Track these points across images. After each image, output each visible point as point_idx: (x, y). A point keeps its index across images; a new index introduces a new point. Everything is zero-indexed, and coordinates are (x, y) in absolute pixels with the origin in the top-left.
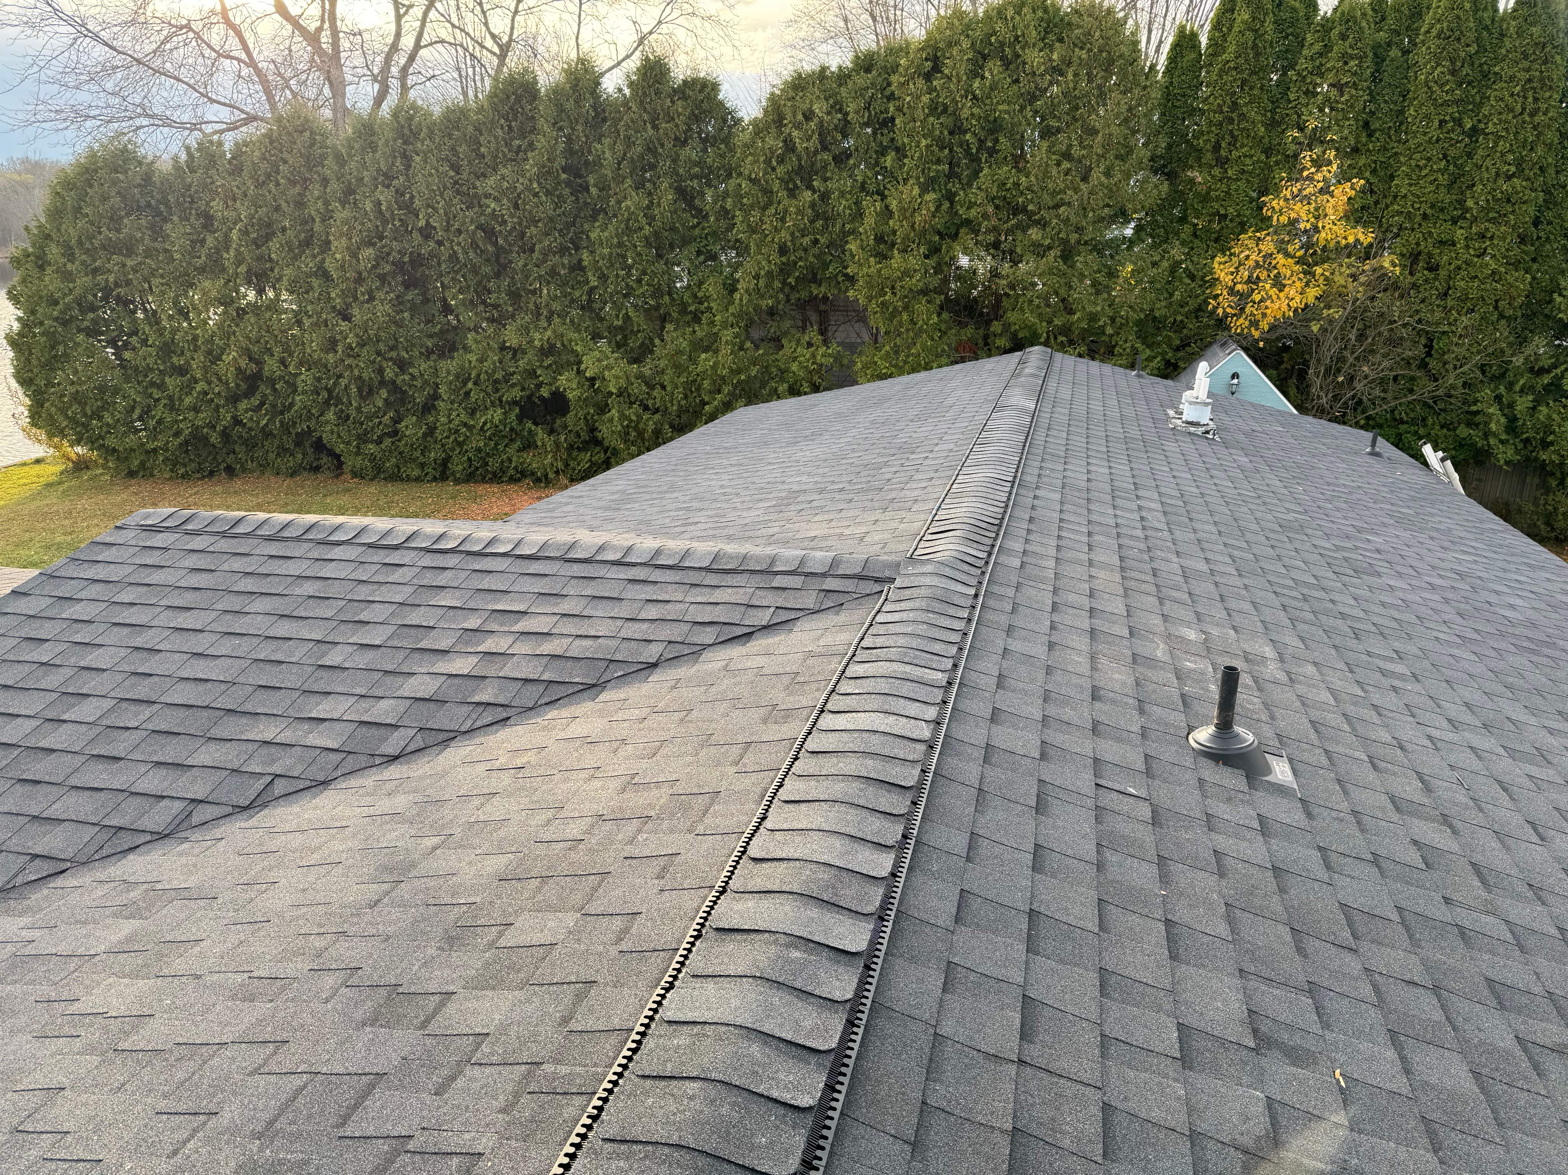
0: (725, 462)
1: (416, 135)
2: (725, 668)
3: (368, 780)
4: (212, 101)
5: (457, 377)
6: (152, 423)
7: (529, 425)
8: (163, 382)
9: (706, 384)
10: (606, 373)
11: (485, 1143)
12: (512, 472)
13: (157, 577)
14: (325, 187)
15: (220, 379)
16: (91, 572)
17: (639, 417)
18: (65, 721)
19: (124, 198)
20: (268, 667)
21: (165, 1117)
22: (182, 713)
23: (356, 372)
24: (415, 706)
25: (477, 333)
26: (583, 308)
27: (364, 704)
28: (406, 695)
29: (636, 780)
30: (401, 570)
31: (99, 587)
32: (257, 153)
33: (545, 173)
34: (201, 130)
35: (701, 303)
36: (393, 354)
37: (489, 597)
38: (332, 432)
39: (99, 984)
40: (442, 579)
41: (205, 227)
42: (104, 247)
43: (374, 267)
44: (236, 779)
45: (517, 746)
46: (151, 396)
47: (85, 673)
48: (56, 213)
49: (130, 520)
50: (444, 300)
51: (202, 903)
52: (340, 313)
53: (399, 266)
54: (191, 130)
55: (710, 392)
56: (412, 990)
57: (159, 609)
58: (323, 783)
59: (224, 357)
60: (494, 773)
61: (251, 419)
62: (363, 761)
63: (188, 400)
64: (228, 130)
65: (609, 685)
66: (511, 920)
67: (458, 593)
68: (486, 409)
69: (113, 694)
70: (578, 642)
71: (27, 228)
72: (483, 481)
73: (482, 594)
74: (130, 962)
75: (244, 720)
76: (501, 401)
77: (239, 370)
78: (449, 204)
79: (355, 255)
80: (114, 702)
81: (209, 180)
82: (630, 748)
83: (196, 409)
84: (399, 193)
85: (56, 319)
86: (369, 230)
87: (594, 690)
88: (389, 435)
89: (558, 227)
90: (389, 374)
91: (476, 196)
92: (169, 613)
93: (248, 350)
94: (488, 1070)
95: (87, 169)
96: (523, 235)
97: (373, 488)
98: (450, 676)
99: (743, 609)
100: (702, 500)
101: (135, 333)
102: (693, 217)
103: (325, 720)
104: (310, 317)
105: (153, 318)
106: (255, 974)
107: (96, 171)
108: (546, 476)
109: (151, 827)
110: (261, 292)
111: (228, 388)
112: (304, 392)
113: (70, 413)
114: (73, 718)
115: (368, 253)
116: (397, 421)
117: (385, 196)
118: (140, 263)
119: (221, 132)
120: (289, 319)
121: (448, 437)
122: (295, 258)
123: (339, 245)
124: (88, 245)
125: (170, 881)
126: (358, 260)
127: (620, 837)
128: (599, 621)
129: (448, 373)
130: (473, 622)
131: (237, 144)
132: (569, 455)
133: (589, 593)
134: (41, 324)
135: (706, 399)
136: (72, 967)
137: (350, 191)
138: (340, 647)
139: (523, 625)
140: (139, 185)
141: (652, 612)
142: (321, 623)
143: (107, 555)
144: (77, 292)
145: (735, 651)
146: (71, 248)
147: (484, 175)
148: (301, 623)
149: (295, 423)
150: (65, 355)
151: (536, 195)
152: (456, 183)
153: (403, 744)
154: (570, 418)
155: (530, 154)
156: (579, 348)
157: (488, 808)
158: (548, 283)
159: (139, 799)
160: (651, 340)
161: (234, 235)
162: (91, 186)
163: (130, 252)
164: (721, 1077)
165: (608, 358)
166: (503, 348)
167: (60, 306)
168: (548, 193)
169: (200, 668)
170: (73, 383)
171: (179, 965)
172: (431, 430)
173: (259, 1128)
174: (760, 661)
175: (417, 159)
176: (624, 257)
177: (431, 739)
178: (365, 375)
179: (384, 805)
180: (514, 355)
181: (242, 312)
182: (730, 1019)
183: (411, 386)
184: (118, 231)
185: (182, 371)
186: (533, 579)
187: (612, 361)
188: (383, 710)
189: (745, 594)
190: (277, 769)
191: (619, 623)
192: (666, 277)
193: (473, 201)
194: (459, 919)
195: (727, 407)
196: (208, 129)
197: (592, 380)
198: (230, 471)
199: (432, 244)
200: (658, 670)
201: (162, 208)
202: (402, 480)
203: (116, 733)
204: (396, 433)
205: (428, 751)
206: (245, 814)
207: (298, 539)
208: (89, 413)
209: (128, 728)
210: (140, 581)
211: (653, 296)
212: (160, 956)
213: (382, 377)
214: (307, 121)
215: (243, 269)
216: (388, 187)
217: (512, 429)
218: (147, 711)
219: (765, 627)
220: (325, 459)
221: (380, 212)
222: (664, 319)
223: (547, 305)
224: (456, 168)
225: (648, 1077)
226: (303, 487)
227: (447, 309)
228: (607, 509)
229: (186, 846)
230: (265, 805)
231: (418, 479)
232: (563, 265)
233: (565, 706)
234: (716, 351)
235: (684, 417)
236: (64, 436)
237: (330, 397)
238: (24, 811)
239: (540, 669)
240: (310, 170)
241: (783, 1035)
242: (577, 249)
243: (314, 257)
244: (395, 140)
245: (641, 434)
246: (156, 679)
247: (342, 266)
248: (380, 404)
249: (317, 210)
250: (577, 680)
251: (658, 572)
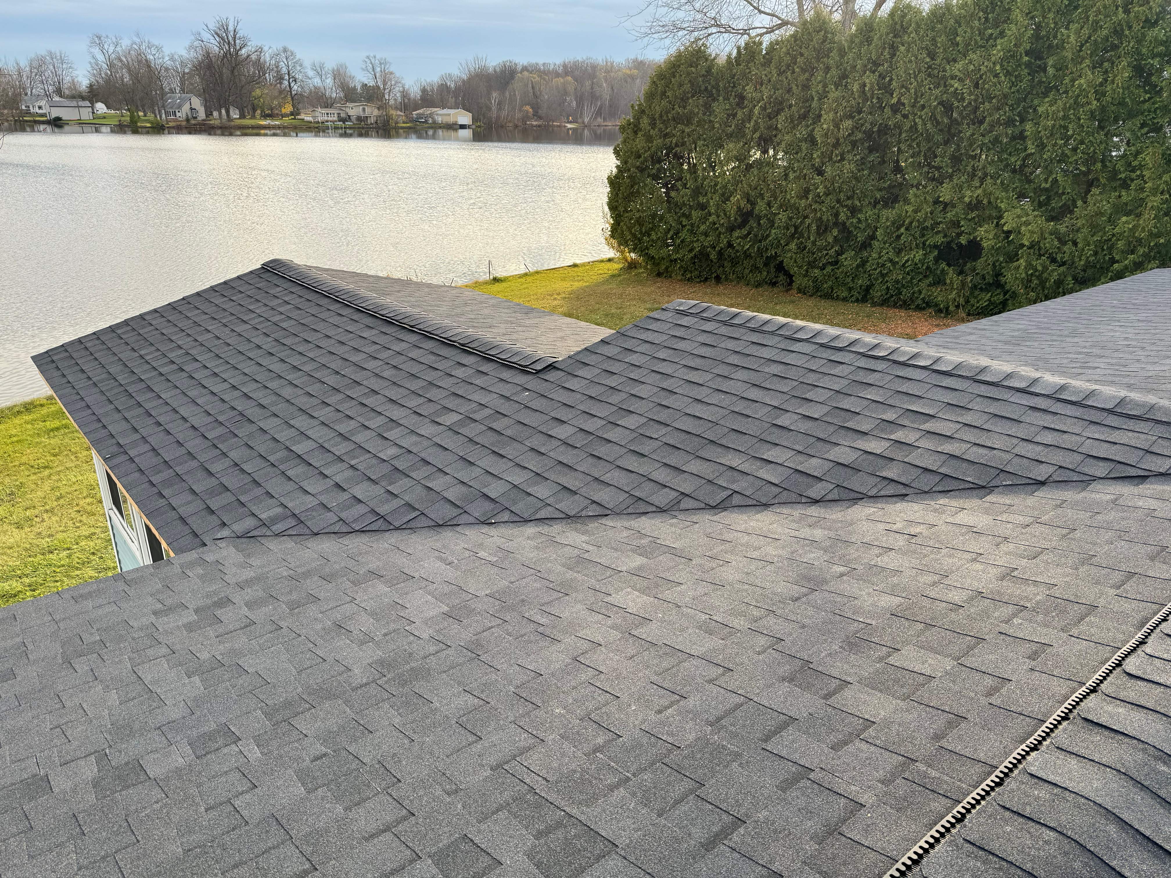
0: (1132, 317)
1: (905, 29)
2: (1114, 501)
3: (797, 512)
4: (761, 12)
5: (893, 223)
6: (678, 241)
7: (943, 265)
8: (690, 214)
9: (1120, 244)
10: (1023, 228)
11: (867, 798)
12: (919, 302)
13: (681, 345)
14: (826, 74)
15: (725, 214)
16: (644, 336)
17: (1045, 268)
18: (618, 425)
19: (692, 85)
20: (740, 418)
21: (655, 687)
22: (683, 436)
23: (819, 215)
24: (836, 468)
25: (918, 189)
26: (1014, 171)
27: (801, 458)
28: (831, 458)
29: (1015, 573)
30: (841, 367)
31: (647, 346)
32: (784, 50)
33: (1010, 55)
34: (748, 34)
35: (1133, 171)
36: (849, 202)
37: (906, 398)
38: (791, 258)
39: (622, 590)
40: (871, 378)
41: (738, 104)
42: (674, 119)
43: (849, 135)
44: (709, 487)
45: (912, 518)
46: (681, 223)
47: (633, 398)
48: (650, 96)
49: (670, 306)
50: (898, 161)
51: (683, 560)
52: (817, 169)
53: (869, 135)
54: (742, 34)
55: (1123, 252)
56: (820, 669)
57: (679, 366)
58: (765, 505)
59: (731, 198)
60: (892, 534)
61: (739, 244)
62: (794, 497)
63: (703, 228)
64: (767, 33)
65: (996, 490)
66: (898, 646)
67: (881, 391)
68: (911, 249)
69: (646, 415)
70: (975, 449)
71: (632, 106)
72: (895, 306)
73: (900, 395)
74: (641, 583)
75: (719, 450)
76: (924, 244)
77: (739, 208)
78: (920, 85)
79: (837, 126)
80: (646, 420)
81: (748, 71)
82: (1011, 546)
83: (706, 235)
84: (882, 76)
85: (637, 168)
86: (852, 107)
87: (983, 492)
88: (831, 264)
89: (1010, 102)
90: (842, 217)
91: (944, 77)
92: (685, 370)
93: (748, 194)
94: (873, 748)
95: (674, 65)
96: (977, 108)
97: (811, 302)
98: (866, 452)
99: (1141, 453)
100: (1103, 348)
101: (680, 179)
102: (1146, 92)
103: (772, 462)
104: (795, 172)
105: (693, 169)
106: (715, 618)
107: (679, 66)
108: (947, 308)
109: (657, 503)
110: (765, 152)
111: (729, 221)
112: (779, 227)
113: (633, 231)
114: (623, 424)
115: (848, 123)
116: (839, 254)
117: (870, 79)
118: (693, 131)
119: (761, 35)
120: (780, 173)
121: (875, 269)
122: (794, 128)
123: (827, 117)
124: (665, 118)
125: (664, 540)
126: (839, 129)
127: (997, 614)
128: (996, 436)
129: (887, 220)
130: (890, 415)
131: (771, 43)
132: (972, 293)
133: (991, 411)
134: (629, 170)
135: (1117, 258)
136: (608, 574)
137: (844, 76)
138: (788, 414)
139: (929, 426)
140: (703, 75)
141: (1048, 438)
142: (779, 395)
143: (654, 326)
144: (653, 149)
145: (1126, 490)
146: (655, 120)
147: (955, 60)
148: (766, 392)
149: (767, 249)
150: (638, 192)
151: (996, 76)
152: (930, 67)
153: (824, 493)
154: (980, 264)
155: (999, 41)
156: (1003, 206)
157: (885, 558)
158: (989, 149)
159: (652, 484)
160: (1074, 201)
161: (756, 110)
162: (674, 76)
163: (689, 123)
164: (1076, 837)
165: (1028, 215)
166: (936, 202)
167: (642, 159)
168: (1008, 74)
169: (698, 410)
170: (639, 211)
171: (668, 595)
172: (864, 263)
173: (711, 719)
174: (1153, 504)
175: (902, 48)
176: (1066, 128)
177: (845, 495)
178: (825, 218)
179: (806, 532)
180: (944, 208)
181: (749, 167)
182: (1092, 796)
183: (856, 228)
184: (684, 108)
185: (703, 207)
186: (944, 391)
187: (1031, 218)
188: (813, 466)
189: (1146, 440)
190: (735, 487)
191: (1015, 441)
192: (1102, 147)
193: (941, 82)
194: (857, 632)
195: (1138, 267)
196: (753, 33)
197: (1009, 232)
198: (718, 279)
199: (899, 116)
200: (1044, 488)
201: (714, 91)
202: (833, 299)
203: (645, 439)
204: (836, 262)
205: (840, 503)
206: (713, 512)
207: (772, 333)
208: (644, 231)
209: (652, 438)
210: (670, 346)
211: (1086, 163)
212: (657, 586)
213: (837, 219)
214: (824, 23)
215: (757, 135)
216: (874, 72)
217: (928, 268)
218: (664, 430)
219: (1162, 474)
220: (782, 277)
221: (864, 92)
222: (1090, 184)
223: (984, 168)
224: (932, 56)
225: (1008, 809)
226: (762, 296)
227: (898, 169)
228: (1006, 343)
229: (675, 521)
230: (725, 509)
231: (845, 299)
232: (1007, 133)
233: (955, 497)
234: (1139, 216)
235: (1090, 272)
236: (628, 246)
237: (796, 232)
238: (591, 473)
239: (939, 463)
240: (818, 60)
241: (1142, 829)
242: (1022, 121)
243: (808, 126)
244: (888, 34)
245: (1042, 283)
246: (671, 411)
247: (826, 134)
248: (830, 240)
249: (817, 92)
250: (969, 479)
251: (1059, 405)
